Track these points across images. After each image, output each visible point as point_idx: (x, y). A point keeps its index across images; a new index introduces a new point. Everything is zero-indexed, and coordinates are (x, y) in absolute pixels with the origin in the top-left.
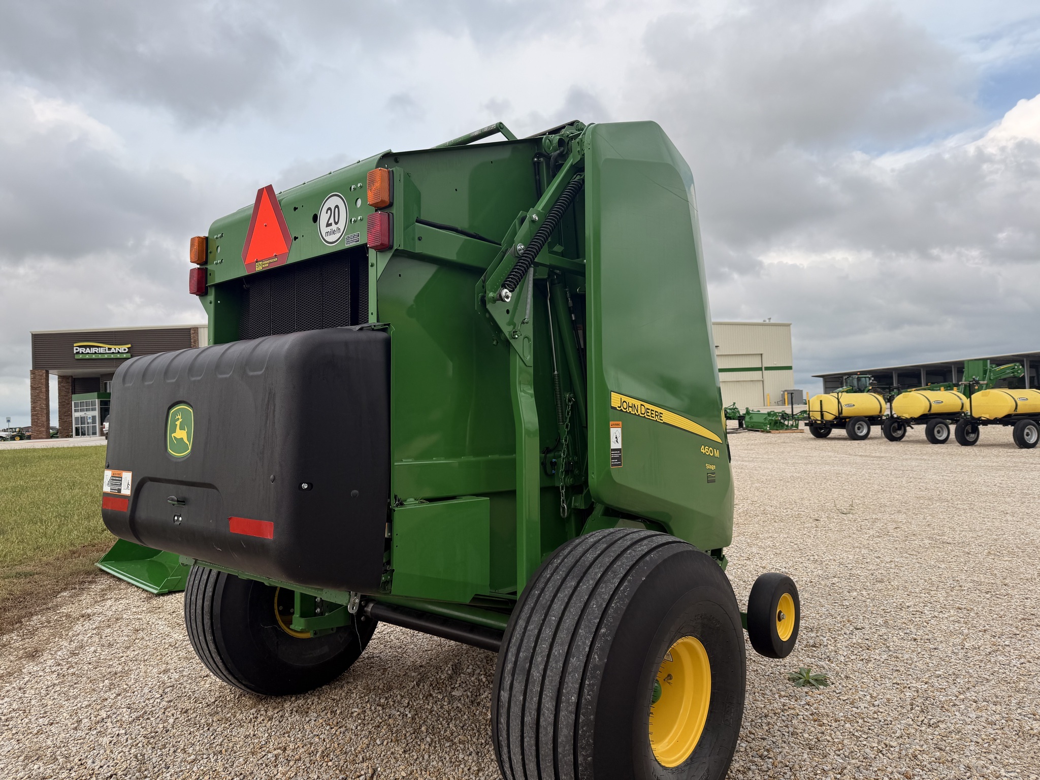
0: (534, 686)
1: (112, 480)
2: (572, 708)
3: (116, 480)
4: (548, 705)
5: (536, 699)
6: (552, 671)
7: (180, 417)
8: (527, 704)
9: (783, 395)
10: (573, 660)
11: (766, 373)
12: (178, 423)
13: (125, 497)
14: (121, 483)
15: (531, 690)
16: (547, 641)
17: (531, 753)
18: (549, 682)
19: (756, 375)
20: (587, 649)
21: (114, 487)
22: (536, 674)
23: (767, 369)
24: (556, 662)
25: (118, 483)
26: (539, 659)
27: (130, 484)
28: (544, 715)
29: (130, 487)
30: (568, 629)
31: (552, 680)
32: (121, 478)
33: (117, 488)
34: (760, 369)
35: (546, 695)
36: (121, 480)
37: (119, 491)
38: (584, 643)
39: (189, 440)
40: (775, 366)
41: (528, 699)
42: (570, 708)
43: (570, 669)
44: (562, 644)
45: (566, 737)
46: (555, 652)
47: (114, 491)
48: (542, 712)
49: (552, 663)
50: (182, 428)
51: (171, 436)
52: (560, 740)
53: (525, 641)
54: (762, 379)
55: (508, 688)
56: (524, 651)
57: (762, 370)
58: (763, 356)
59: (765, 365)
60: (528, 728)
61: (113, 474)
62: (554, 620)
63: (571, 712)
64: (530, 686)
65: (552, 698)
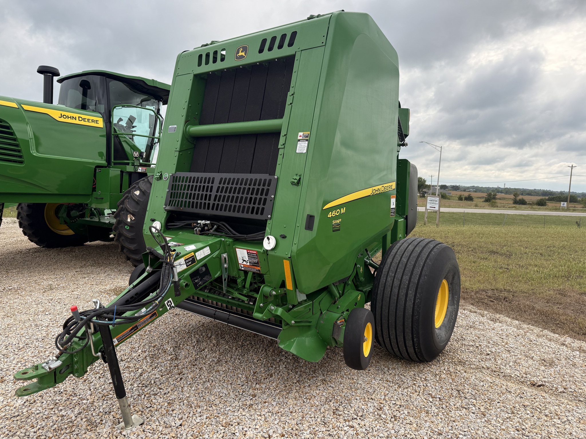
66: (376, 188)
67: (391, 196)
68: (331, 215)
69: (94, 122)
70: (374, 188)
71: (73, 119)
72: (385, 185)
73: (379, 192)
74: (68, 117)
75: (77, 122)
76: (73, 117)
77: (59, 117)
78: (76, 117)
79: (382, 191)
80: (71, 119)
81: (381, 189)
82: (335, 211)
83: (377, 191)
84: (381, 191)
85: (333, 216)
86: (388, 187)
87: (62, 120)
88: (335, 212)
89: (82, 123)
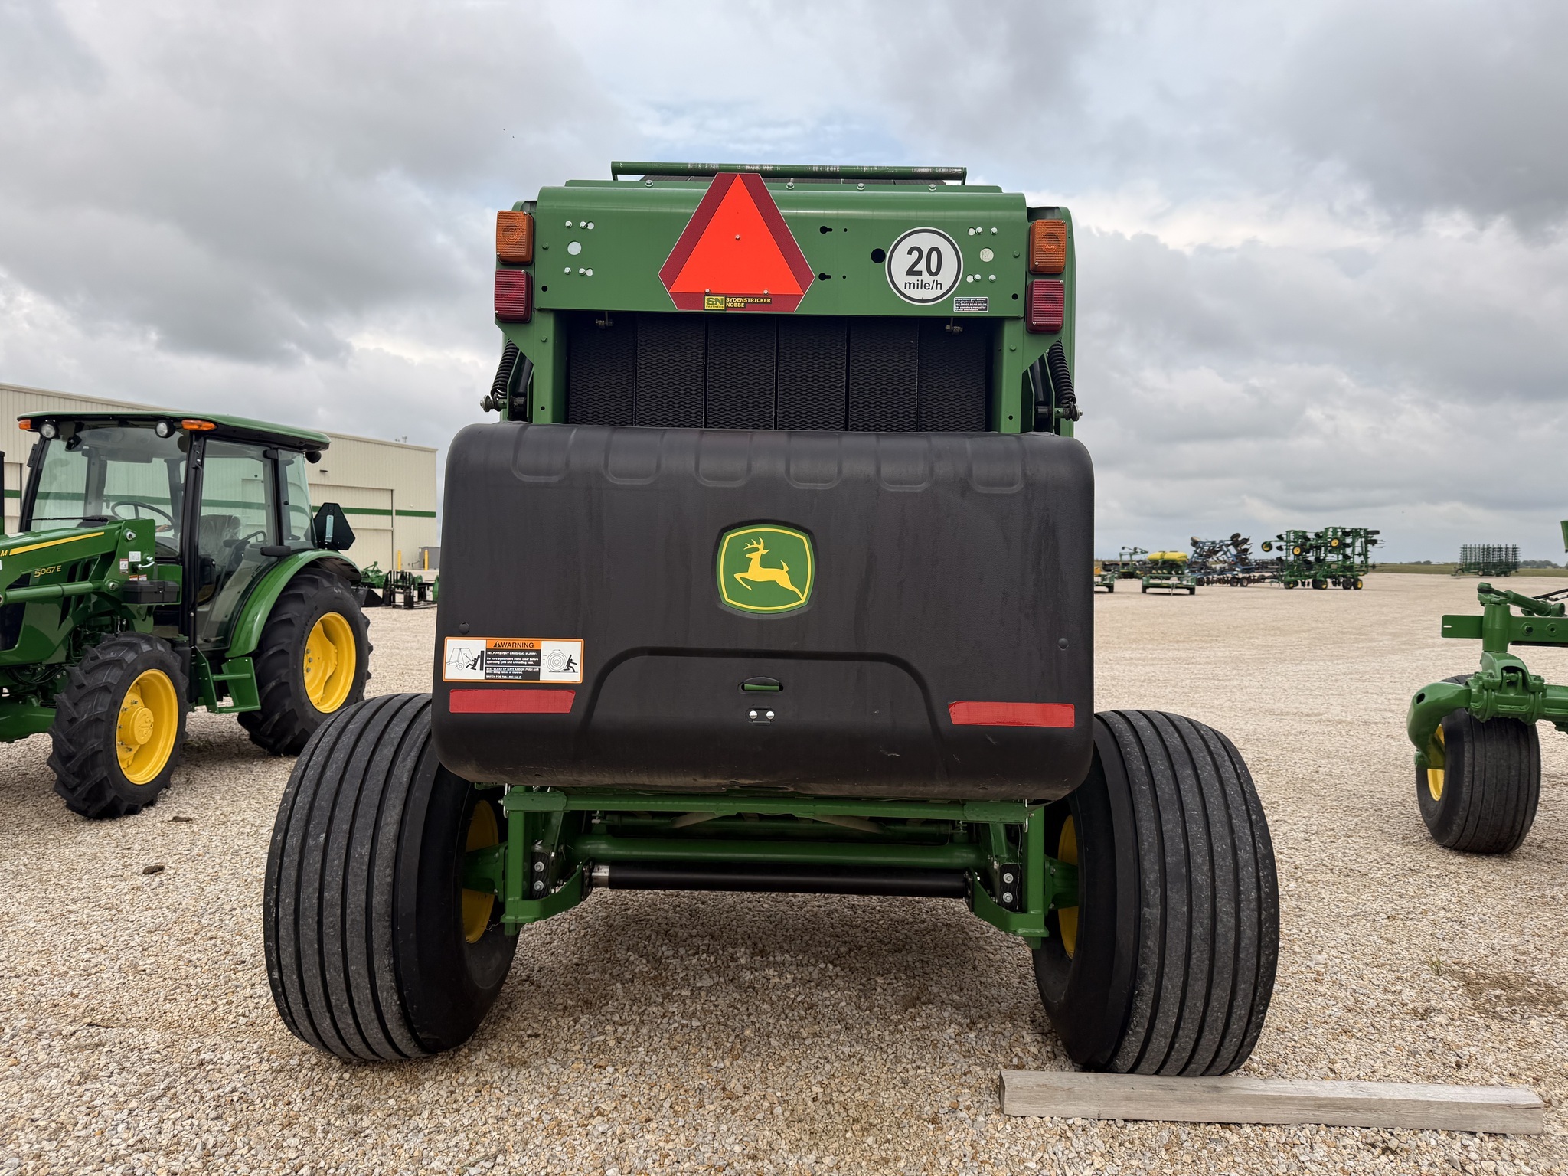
0: (1202, 892)
2: (1253, 905)
4: (1225, 907)
5: (1207, 906)
6: (1221, 870)
8: (1195, 914)
9: (422, 555)
10: (1241, 853)
11: (397, 518)
15: (1199, 897)
16: (1200, 838)
17: (1201, 971)
18: (1221, 882)
19: (383, 521)
20: (1250, 839)
22: (1201, 877)
23: (400, 513)
24: (1223, 859)
26: (1199, 860)
28: (1221, 920)
30: (1220, 821)
31: (1225, 880)
34: (388, 513)
35: (1221, 898)
38: (1244, 833)
40: (411, 509)
41: (1195, 908)
42: (1252, 906)
43: (1241, 864)
44: (1222, 838)
45: (1250, 939)
46: (1217, 848)
48: (1218, 918)
49: (1218, 861)
52: (1243, 944)
53: (1168, 844)
54: (390, 528)
55: (1158, 902)
56: (1173, 855)
57: (392, 515)
58: (394, 493)
59: (397, 507)
60: (1199, 941)
62: (1198, 815)
63: (1253, 910)
64: (1195, 893)
65: (1229, 899)
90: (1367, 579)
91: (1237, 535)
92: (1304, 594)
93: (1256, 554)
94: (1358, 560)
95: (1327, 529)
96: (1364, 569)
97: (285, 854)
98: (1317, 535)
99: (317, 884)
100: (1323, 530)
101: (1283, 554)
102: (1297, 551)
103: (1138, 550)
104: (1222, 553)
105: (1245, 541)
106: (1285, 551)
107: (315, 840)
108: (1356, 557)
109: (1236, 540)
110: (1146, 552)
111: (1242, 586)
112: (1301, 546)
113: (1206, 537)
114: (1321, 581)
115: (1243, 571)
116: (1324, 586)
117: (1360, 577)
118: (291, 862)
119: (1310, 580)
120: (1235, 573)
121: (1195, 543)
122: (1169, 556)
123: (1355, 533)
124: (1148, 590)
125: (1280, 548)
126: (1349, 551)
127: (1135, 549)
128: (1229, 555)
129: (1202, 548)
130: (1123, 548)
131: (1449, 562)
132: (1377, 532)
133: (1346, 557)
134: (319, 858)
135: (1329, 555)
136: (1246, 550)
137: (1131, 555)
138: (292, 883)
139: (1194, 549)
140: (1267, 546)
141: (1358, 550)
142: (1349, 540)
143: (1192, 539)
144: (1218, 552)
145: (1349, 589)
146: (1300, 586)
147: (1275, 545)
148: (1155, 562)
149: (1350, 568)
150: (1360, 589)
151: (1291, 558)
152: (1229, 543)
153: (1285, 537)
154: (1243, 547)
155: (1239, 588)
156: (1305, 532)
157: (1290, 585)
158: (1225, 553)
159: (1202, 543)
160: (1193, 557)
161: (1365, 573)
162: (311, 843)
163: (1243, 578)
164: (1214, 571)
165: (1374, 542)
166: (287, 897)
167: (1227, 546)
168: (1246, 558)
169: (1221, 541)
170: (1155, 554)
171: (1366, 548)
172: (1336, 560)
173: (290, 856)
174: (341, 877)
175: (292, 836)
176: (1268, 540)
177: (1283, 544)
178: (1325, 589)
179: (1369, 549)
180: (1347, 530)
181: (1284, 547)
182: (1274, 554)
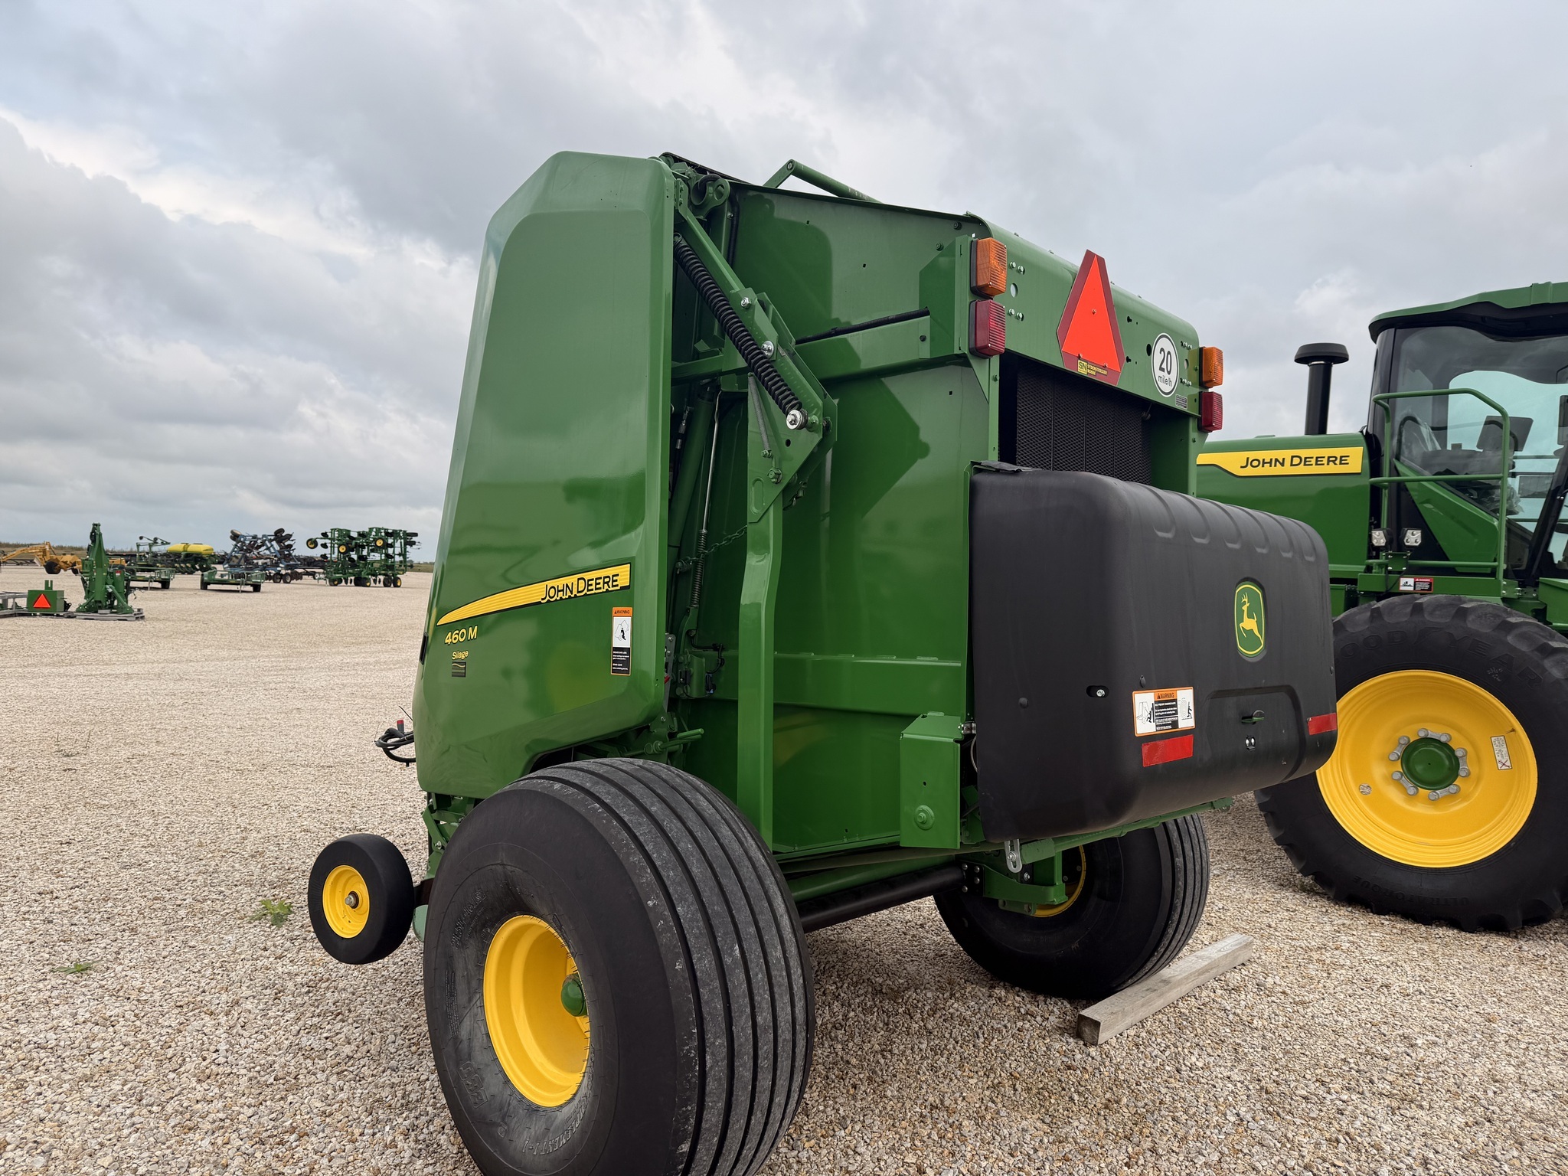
1: (1157, 708)
3: (1165, 707)
7: (1246, 600)
12: (1245, 608)
13: (1186, 732)
14: (1176, 711)
21: (1162, 721)
25: (1170, 711)
27: (1192, 708)
29: (1192, 713)
32: (1175, 700)
33: (1169, 720)
36: (1176, 706)
37: (1175, 724)
39: (1260, 632)
47: (1164, 728)
50: (1250, 616)
51: (1238, 627)
61: (1159, 697)
66: (560, 583)
67: (615, 609)
68: (450, 640)
69: (1334, 462)
70: (550, 583)
71: (1275, 466)
72: (587, 576)
73: (569, 593)
74: (1264, 463)
75: (1287, 470)
76: (1277, 460)
77: (1242, 467)
78: (1284, 459)
79: (578, 592)
80: (1271, 466)
81: (575, 587)
82: (457, 632)
83: (563, 590)
84: (575, 592)
85: (454, 642)
86: (601, 581)
87: (1249, 471)
88: (458, 634)
89: (1302, 470)
90: (406, 578)
91: (282, 530)
92: (348, 592)
93: (301, 550)
94: (398, 559)
95: (371, 529)
96: (403, 567)
97: (700, 984)
98: (360, 534)
99: (748, 1010)
100: (367, 530)
101: (327, 551)
102: (343, 549)
103: (159, 541)
104: (265, 547)
105: (289, 537)
106: (329, 548)
107: (731, 955)
108: (396, 556)
109: (280, 536)
110: (169, 544)
111: (285, 582)
112: (346, 545)
113: (247, 531)
114: (366, 579)
115: (287, 567)
116: (368, 584)
117: (398, 576)
118: (711, 991)
119: (353, 578)
120: (279, 569)
121: (235, 537)
122: (193, 548)
123: (394, 534)
124: (209, 587)
125: (324, 546)
126: (390, 551)
127: (156, 539)
128: (273, 551)
129: (243, 542)
130: (141, 538)
131: (428, 562)
132: (416, 535)
133: (388, 556)
134: (742, 976)
135: (372, 554)
136: (290, 546)
137: (150, 546)
138: (721, 1019)
139: (234, 543)
140: (312, 543)
141: (398, 550)
142: (390, 541)
143: (232, 532)
144: (260, 547)
145: (390, 586)
146: (343, 583)
147: (320, 542)
148: (177, 554)
149: (391, 567)
150: (399, 587)
151: (335, 555)
152: (272, 538)
153: (329, 535)
154: (286, 544)
155: (282, 585)
156: (349, 531)
157: (335, 582)
158: (268, 549)
159: (243, 536)
160: (233, 551)
161: (404, 572)
162: (727, 960)
163: (286, 574)
164: (257, 566)
165: (413, 544)
166: (716, 1038)
167: (270, 541)
168: (290, 554)
169: (264, 536)
170: (176, 546)
171: (405, 549)
172: (379, 559)
173: (709, 985)
174: (768, 992)
175: (699, 959)
176: (314, 537)
177: (328, 541)
178: (369, 586)
179: (407, 550)
180: (390, 531)
181: (329, 545)
182: (318, 552)
